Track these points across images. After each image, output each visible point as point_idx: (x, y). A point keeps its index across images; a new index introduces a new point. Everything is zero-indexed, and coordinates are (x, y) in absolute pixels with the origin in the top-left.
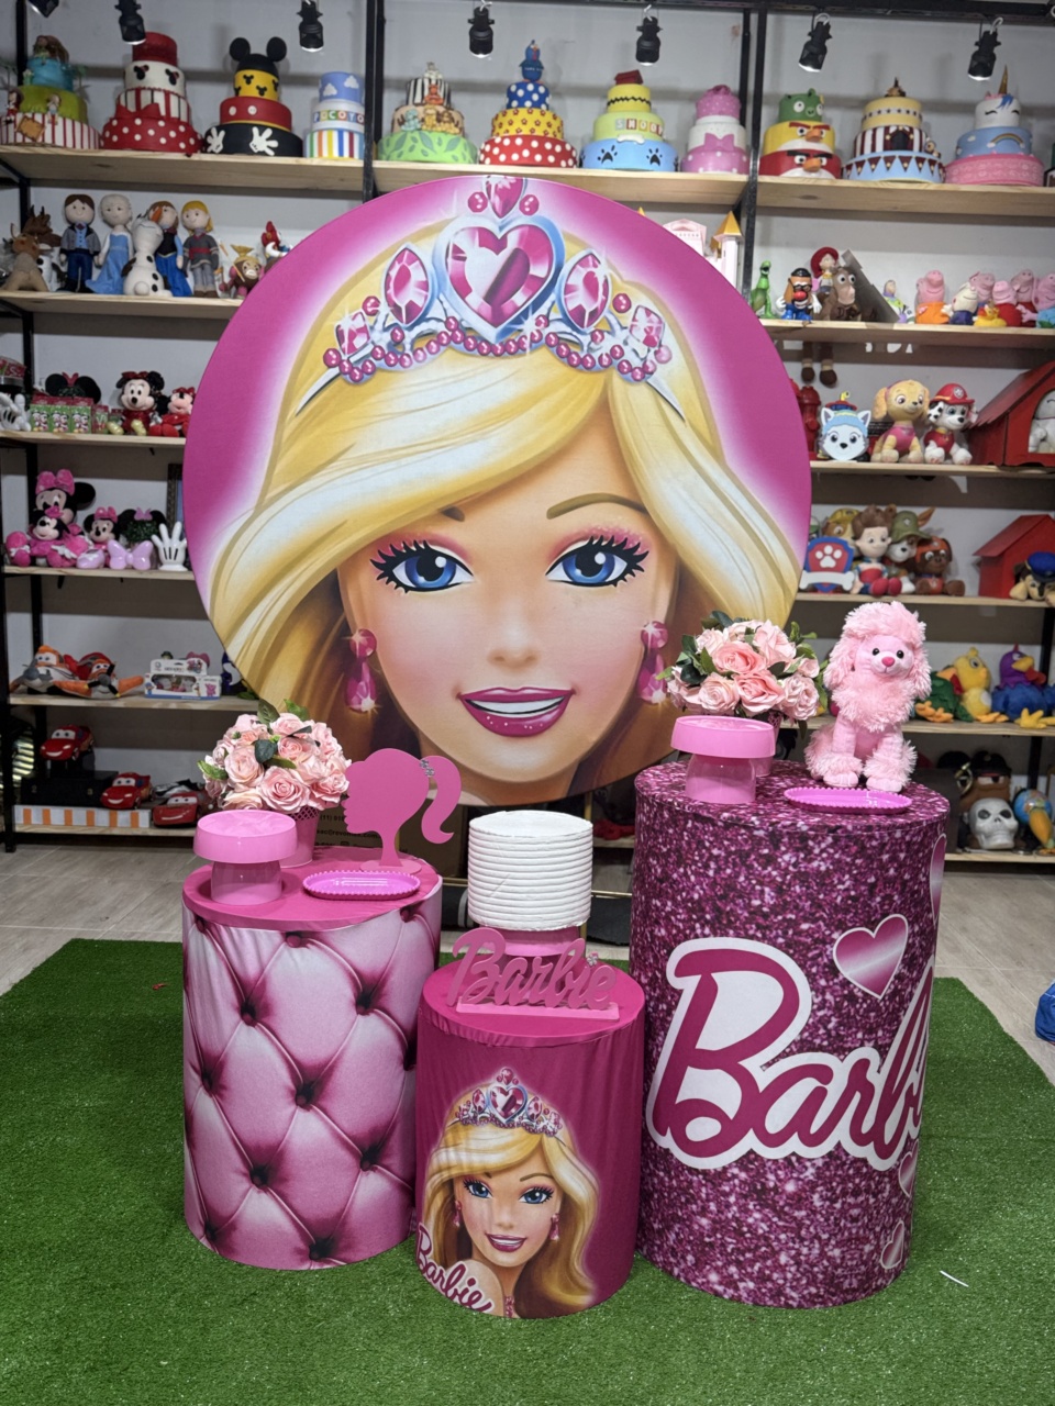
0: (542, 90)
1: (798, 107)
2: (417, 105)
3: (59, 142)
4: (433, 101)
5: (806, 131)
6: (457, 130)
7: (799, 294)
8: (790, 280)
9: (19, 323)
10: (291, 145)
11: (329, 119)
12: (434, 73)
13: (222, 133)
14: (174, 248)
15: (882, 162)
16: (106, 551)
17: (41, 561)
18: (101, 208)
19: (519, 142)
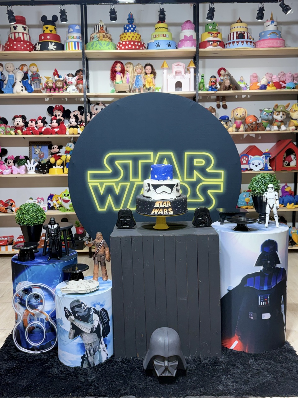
0: (134, 26)
1: (210, 28)
2: (97, 33)
4: (102, 32)
5: (213, 34)
6: (109, 40)
7: (213, 83)
8: (210, 79)
10: (61, 47)
11: (71, 38)
12: (102, 23)
13: (40, 45)
14: (27, 78)
15: (236, 43)
16: (11, 169)
18: (5, 67)
19: (127, 43)
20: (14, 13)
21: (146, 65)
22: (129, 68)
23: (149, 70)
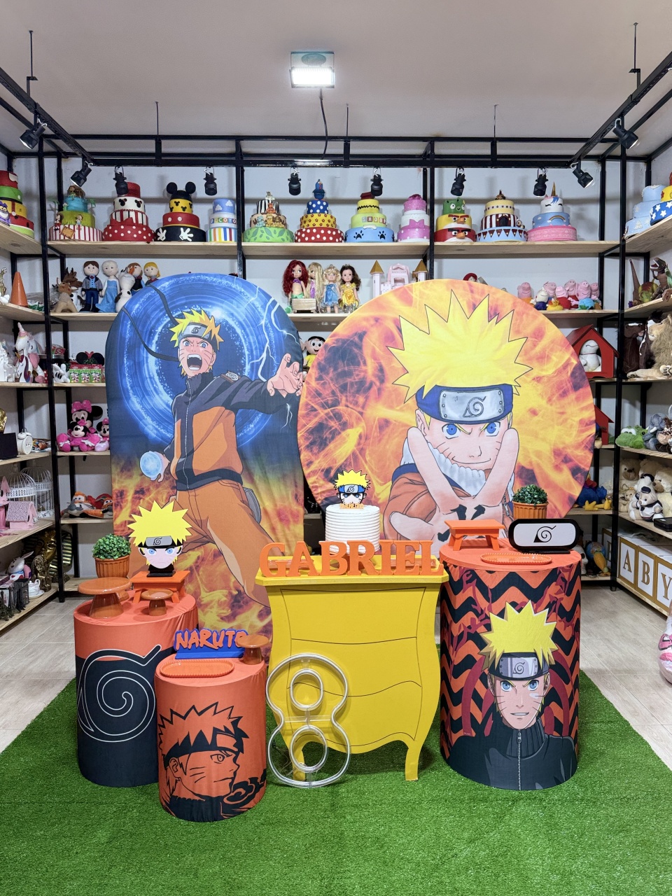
0: (325, 203)
1: (452, 207)
2: (262, 214)
3: (82, 238)
4: (271, 212)
5: (457, 218)
6: (283, 226)
9: (61, 326)
10: (200, 236)
11: (219, 222)
12: (270, 197)
13: (165, 231)
15: (495, 232)
16: (109, 441)
17: (76, 448)
18: (102, 267)
19: (314, 231)
20: (126, 178)
21: (344, 268)
22: (315, 274)
23: (348, 275)
